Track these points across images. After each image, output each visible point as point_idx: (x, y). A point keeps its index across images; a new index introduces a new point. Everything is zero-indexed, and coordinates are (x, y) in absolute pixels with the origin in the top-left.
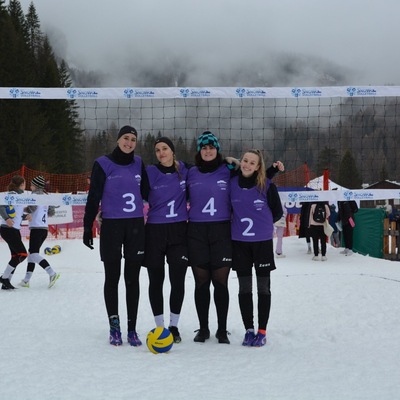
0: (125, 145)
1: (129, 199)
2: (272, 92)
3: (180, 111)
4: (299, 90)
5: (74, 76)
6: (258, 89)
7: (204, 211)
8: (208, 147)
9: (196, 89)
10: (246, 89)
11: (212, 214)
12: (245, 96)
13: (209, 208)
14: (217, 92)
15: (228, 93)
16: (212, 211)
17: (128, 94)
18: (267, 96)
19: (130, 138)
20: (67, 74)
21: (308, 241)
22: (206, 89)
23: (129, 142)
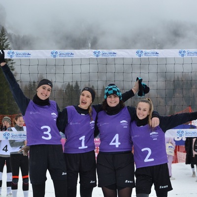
0: (42, 93)
1: (46, 130)
2: (163, 53)
3: (93, 68)
4: (184, 52)
5: (11, 39)
6: (153, 51)
7: (111, 144)
8: (113, 96)
9: (105, 51)
10: (144, 50)
11: (117, 146)
12: (143, 56)
13: (115, 142)
14: (121, 53)
15: (130, 54)
16: (117, 144)
17: (54, 55)
18: (160, 56)
19: (47, 89)
20: (6, 38)
21: (193, 167)
22: (113, 51)
23: (46, 91)
